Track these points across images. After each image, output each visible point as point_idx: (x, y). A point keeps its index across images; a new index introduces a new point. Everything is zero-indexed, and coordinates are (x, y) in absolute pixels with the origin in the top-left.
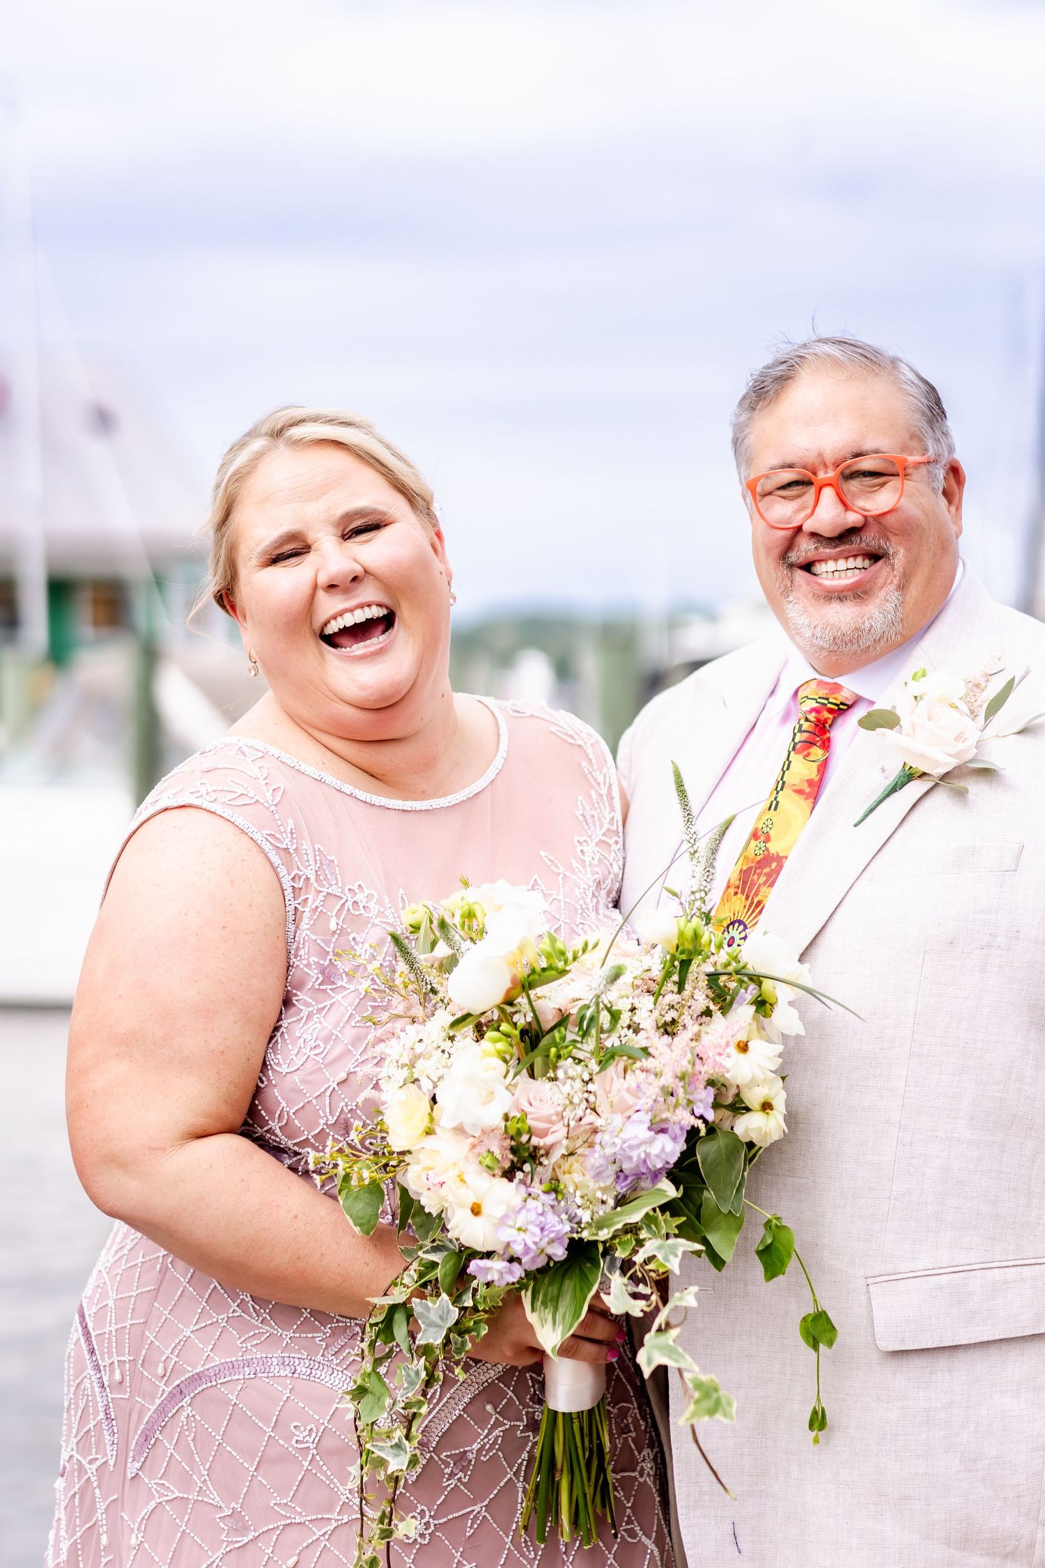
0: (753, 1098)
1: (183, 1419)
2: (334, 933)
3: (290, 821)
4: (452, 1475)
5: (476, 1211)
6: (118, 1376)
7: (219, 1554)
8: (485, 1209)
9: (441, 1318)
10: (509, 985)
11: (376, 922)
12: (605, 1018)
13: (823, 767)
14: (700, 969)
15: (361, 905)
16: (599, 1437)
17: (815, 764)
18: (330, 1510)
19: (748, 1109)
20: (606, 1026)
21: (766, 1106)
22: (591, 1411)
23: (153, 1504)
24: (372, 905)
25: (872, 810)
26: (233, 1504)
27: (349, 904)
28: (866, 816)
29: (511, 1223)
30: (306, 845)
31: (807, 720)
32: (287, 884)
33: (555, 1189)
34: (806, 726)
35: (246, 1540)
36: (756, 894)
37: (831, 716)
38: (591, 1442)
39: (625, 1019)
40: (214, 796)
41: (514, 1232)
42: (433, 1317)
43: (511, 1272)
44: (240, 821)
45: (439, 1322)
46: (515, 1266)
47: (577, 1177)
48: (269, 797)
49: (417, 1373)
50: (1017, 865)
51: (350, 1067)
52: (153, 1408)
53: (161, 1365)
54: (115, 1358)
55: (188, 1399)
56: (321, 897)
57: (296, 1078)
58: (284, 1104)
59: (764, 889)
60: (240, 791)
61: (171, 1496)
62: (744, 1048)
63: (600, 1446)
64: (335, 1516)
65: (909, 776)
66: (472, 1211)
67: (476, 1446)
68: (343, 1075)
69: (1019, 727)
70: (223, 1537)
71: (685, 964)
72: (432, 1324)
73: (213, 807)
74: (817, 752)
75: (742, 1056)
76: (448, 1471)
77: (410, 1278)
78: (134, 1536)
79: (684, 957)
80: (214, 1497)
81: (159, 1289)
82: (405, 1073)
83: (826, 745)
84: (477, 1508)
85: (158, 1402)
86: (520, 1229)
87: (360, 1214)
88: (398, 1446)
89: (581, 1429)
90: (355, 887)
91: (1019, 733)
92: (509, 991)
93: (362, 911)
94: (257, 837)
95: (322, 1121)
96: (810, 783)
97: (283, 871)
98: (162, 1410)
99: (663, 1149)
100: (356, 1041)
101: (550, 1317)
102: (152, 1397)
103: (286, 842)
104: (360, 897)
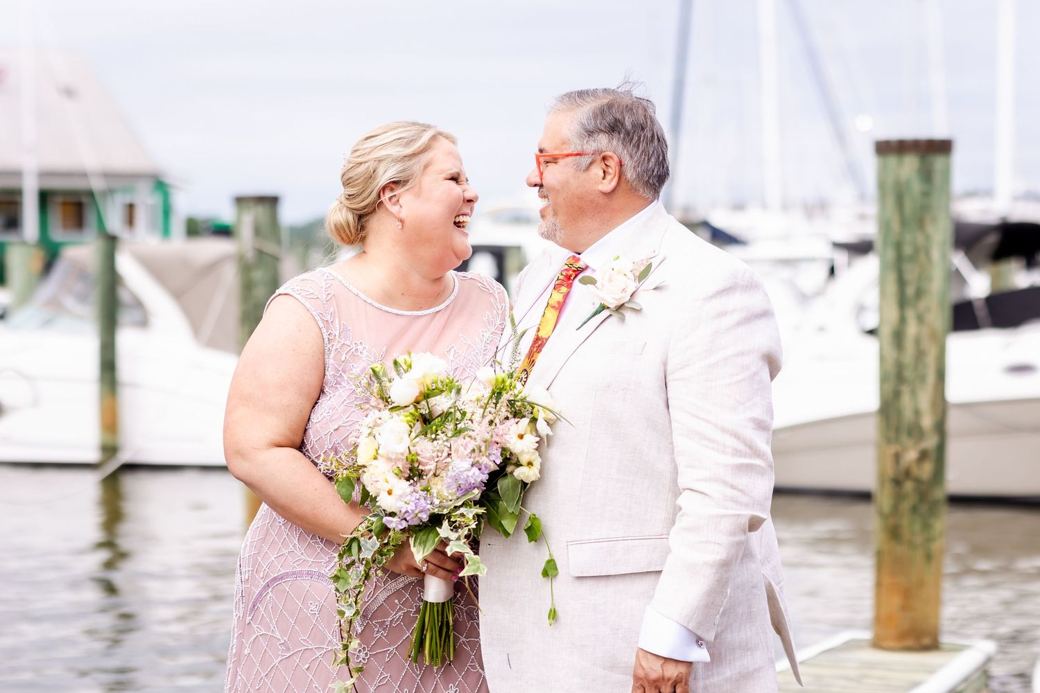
0: (524, 460)
1: (268, 598)
2: (344, 362)
3: (332, 309)
4: (378, 631)
5: (390, 493)
6: (247, 577)
7: (278, 661)
8: (394, 492)
9: (372, 547)
10: (418, 394)
11: (365, 359)
12: (458, 415)
13: (566, 296)
14: (506, 397)
15: (359, 351)
16: (447, 618)
17: (562, 295)
18: (324, 644)
19: (521, 465)
20: (459, 418)
21: (530, 464)
22: (443, 604)
23: (255, 636)
24: (364, 352)
25: (585, 323)
26: (285, 638)
27: (353, 350)
28: (582, 325)
29: (402, 499)
30: (337, 321)
31: (562, 274)
32: (326, 337)
33: (426, 490)
34: (561, 277)
35: (289, 655)
36: (532, 357)
37: (574, 273)
38: (442, 618)
39: (468, 416)
40: (300, 292)
41: (404, 503)
42: (369, 546)
43: (401, 524)
44: (307, 305)
45: (371, 548)
46: (404, 522)
47: (439, 487)
48: (324, 296)
49: (360, 572)
50: (642, 351)
51: (341, 423)
52: (257, 592)
53: (262, 573)
54: (247, 569)
55: (270, 589)
56: (340, 345)
57: (318, 425)
58: (312, 437)
59: (535, 354)
60: (312, 291)
61: (262, 633)
62: (521, 437)
63: (448, 622)
64: (325, 647)
65: (603, 307)
66: (388, 492)
67: (390, 619)
68: (336, 427)
69: (654, 287)
70: (280, 653)
71: (500, 394)
72: (367, 549)
73: (297, 296)
74: (564, 289)
75: (520, 440)
76: (376, 629)
77: (362, 528)
78: (246, 650)
79: (498, 391)
80: (278, 635)
81: (265, 538)
82: (369, 431)
83: (570, 286)
84: (391, 649)
85: (259, 589)
86: (406, 503)
87: (344, 494)
88: (351, 605)
89: (438, 611)
90: (359, 343)
91: (654, 289)
92: (417, 397)
93: (359, 354)
94: (314, 313)
95: (326, 447)
96: (559, 302)
97: (324, 330)
98: (260, 594)
99: (474, 473)
100: (345, 411)
101: (422, 549)
102: (258, 587)
103: (328, 318)
104: (360, 347)
